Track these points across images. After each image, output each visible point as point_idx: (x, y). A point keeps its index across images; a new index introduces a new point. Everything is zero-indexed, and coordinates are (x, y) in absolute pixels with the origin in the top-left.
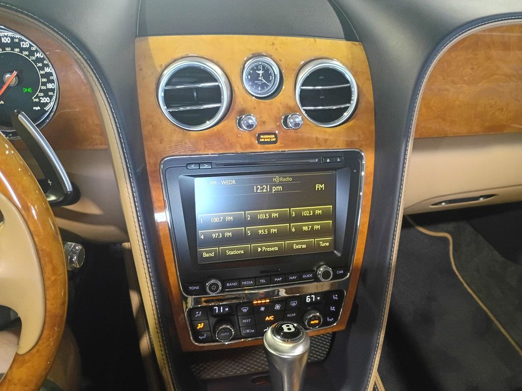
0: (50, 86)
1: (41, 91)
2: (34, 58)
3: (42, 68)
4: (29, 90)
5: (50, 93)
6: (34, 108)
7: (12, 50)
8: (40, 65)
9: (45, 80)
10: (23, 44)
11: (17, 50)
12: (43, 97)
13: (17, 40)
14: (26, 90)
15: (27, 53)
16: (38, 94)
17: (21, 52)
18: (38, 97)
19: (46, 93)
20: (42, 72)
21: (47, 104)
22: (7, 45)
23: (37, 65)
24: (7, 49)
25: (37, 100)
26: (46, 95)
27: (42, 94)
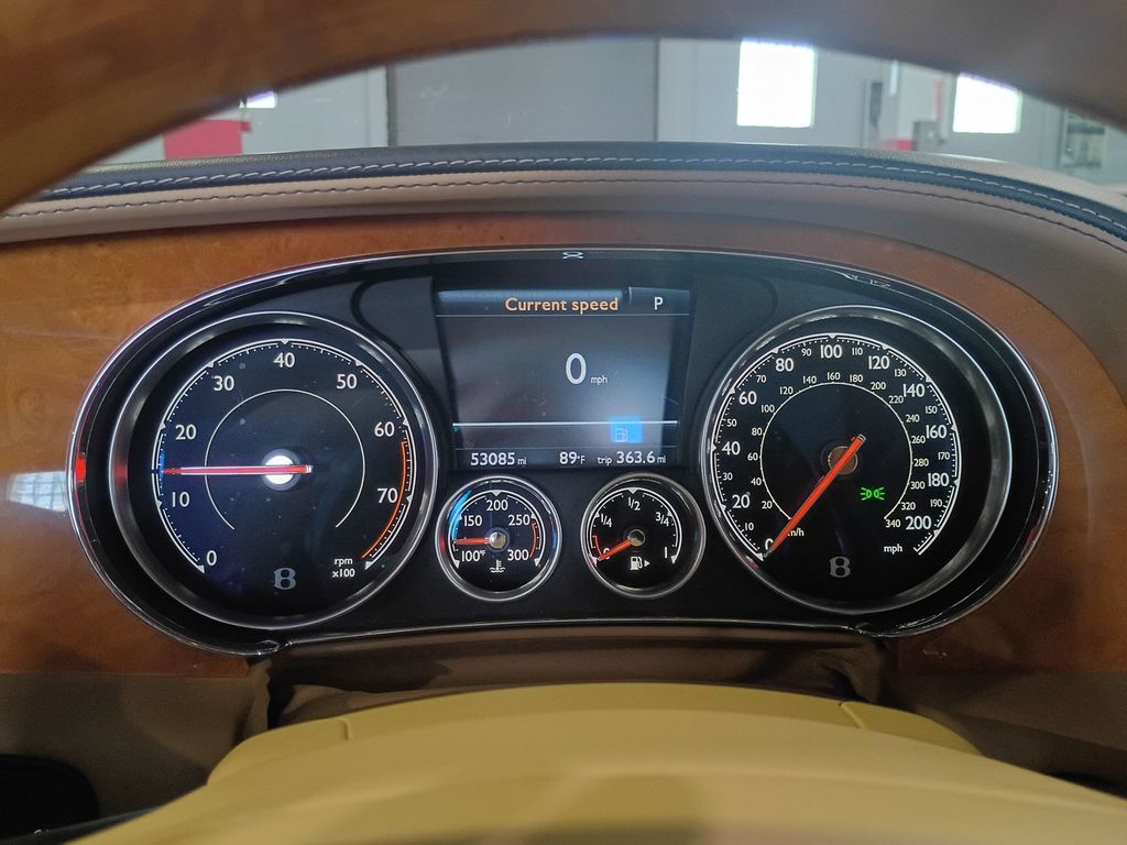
0: (936, 479)
1: (911, 496)
2: (899, 400)
3: (917, 429)
4: (878, 494)
5: (935, 503)
6: (886, 549)
7: (845, 378)
8: (915, 418)
9: (923, 462)
10: (875, 361)
11: (856, 378)
12: (913, 514)
13: (858, 352)
14: (867, 494)
15: (882, 386)
16: (901, 506)
17: (866, 384)
18: (900, 514)
19: (923, 501)
20: (918, 440)
21: (923, 534)
22: (832, 364)
23: (904, 419)
24: (830, 376)
25: (896, 523)
26: (923, 509)
27: (912, 506)
